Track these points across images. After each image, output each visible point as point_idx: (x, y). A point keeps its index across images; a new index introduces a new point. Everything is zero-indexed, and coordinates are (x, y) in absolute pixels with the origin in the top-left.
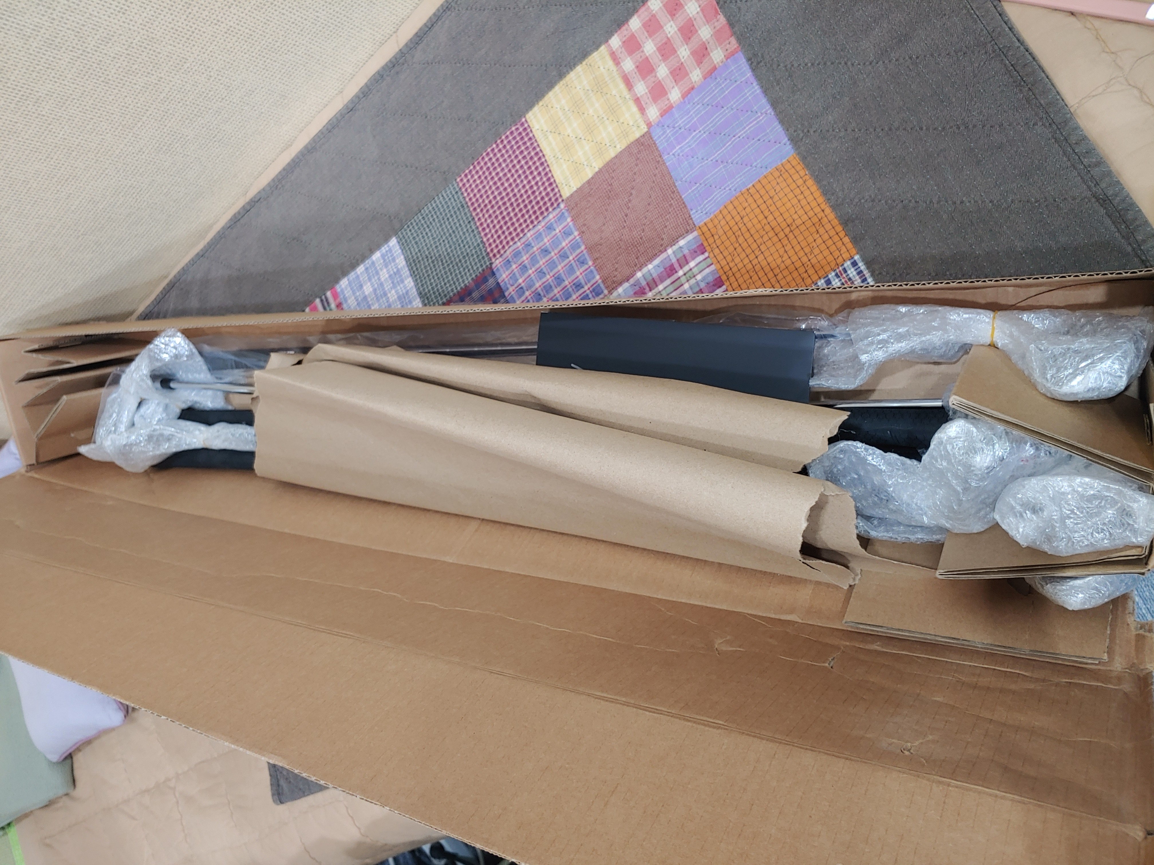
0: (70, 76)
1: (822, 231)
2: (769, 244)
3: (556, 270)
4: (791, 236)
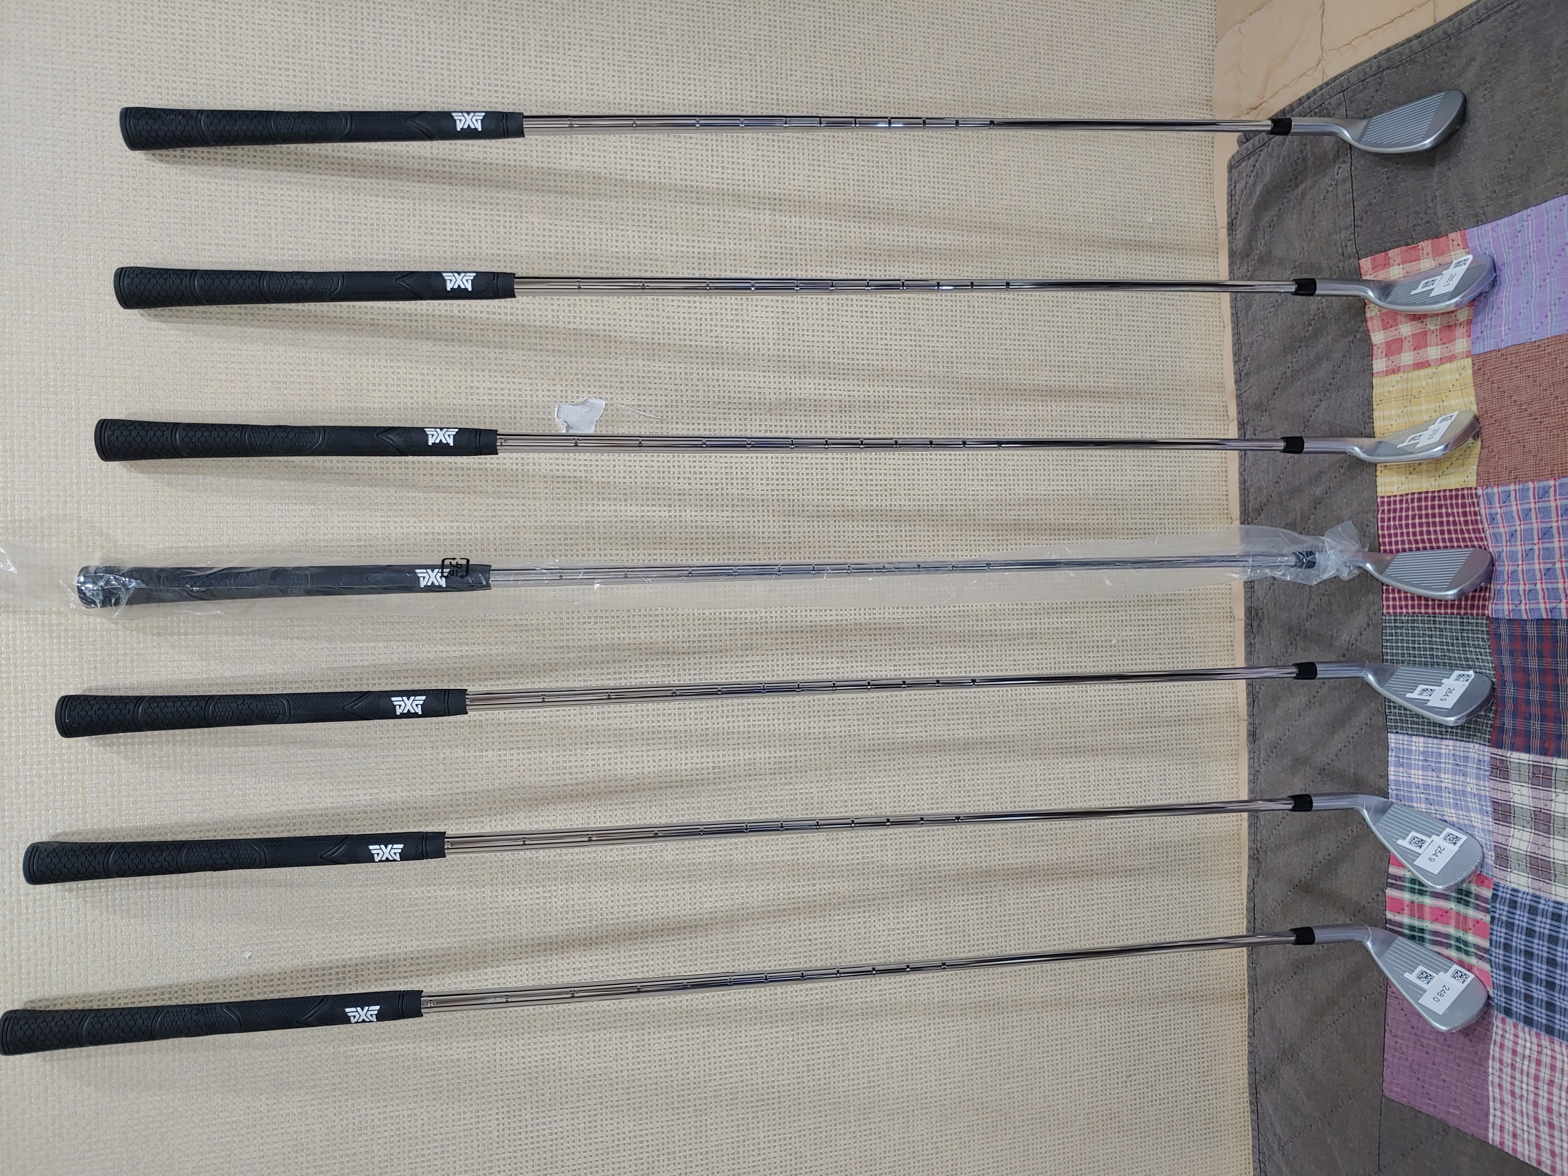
3: (1535, 532)
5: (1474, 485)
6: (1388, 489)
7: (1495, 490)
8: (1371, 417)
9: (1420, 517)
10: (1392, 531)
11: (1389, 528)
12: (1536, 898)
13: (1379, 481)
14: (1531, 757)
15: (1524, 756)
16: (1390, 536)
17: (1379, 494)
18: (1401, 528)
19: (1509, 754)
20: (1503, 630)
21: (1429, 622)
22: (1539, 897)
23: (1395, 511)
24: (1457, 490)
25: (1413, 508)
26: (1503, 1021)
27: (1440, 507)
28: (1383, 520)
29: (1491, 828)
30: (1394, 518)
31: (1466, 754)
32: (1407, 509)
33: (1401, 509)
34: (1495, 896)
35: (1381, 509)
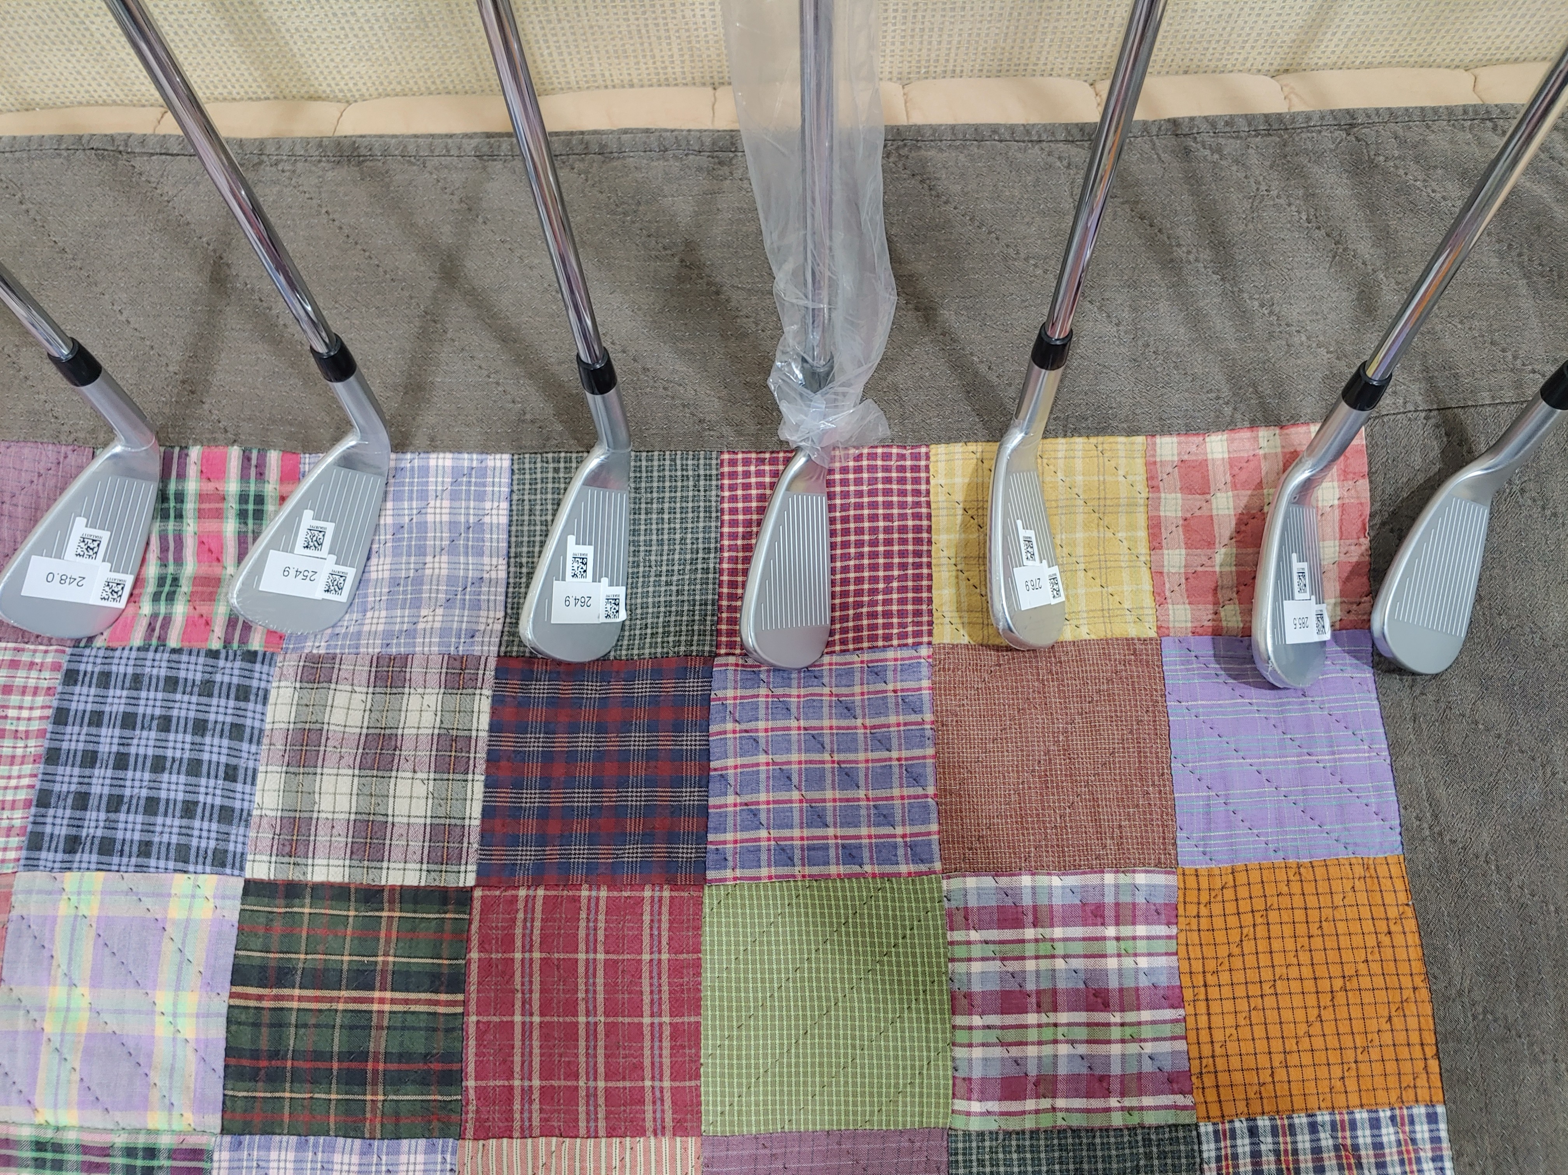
1: (1398, 1022)
2: (1295, 986)
3: (851, 756)
4: (1340, 998)
5: (935, 640)
6: (941, 466)
7: (926, 683)
8: (1076, 432)
10: (865, 475)
11: (873, 469)
12: (257, 737)
13: (958, 448)
14: (484, 734)
15: (484, 721)
17: (934, 449)
19: (487, 692)
20: (693, 685)
21: (707, 540)
22: (259, 743)
23: (902, 481)
24: (930, 601)
26: (56, 667)
27: (903, 566)
28: (887, 457)
29: (363, 650)
30: (889, 480)
31: (484, 605)
32: (903, 505)
33: (904, 493)
34: (251, 657)
35: (907, 452)
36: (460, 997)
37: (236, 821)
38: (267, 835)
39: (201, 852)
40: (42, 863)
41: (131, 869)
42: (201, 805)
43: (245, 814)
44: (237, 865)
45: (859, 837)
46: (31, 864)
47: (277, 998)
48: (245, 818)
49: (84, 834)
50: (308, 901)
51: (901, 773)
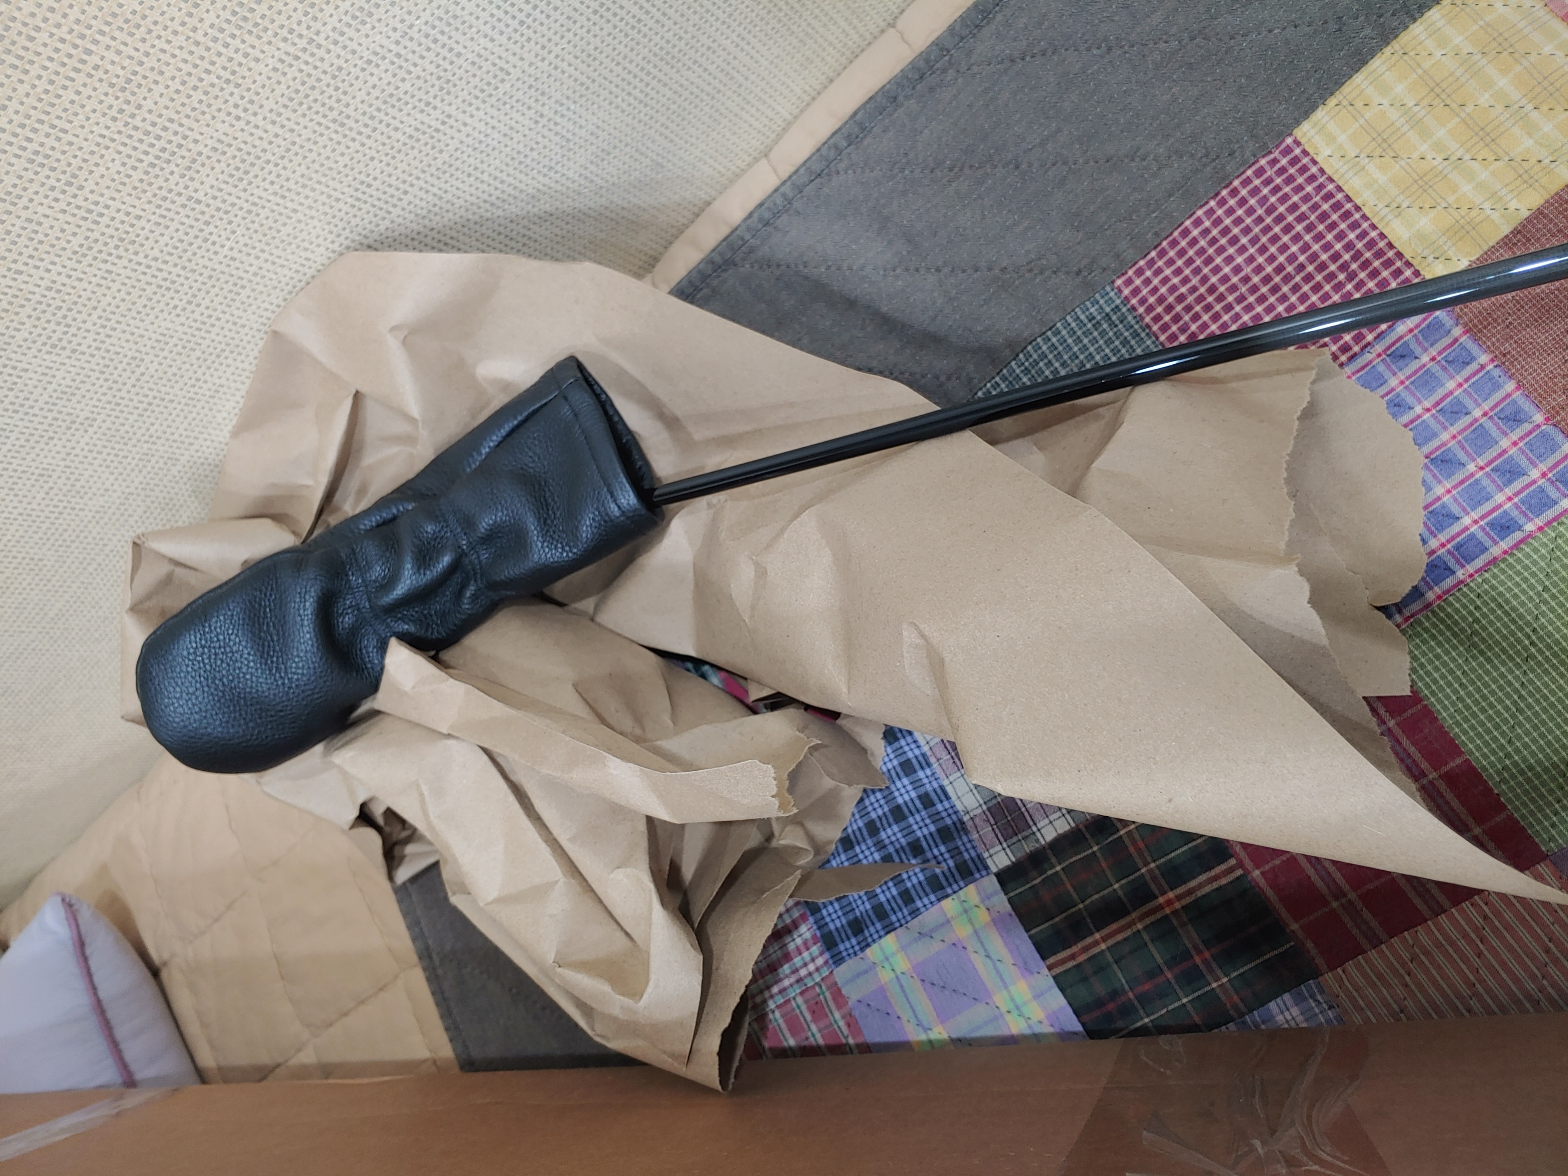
0: (269, 104)
3: (1435, 443)
6: (1318, 141)
9: (1309, 228)
10: (1252, 202)
11: (1255, 191)
12: (924, 762)
13: (1320, 114)
16: (1243, 202)
17: (1298, 133)
18: (1269, 212)
23: (1290, 180)
25: (1316, 207)
27: (1350, 247)
28: (1260, 172)
30: (1277, 189)
32: (1307, 198)
33: (1300, 188)
35: (1276, 154)
36: (1233, 862)
37: (955, 835)
38: (987, 830)
39: (948, 874)
40: (844, 954)
41: (909, 918)
42: (922, 839)
43: (958, 825)
44: (980, 866)
45: (1499, 506)
46: (838, 960)
47: (1085, 949)
48: (961, 827)
49: (858, 914)
50: (1054, 860)
51: (1497, 425)
